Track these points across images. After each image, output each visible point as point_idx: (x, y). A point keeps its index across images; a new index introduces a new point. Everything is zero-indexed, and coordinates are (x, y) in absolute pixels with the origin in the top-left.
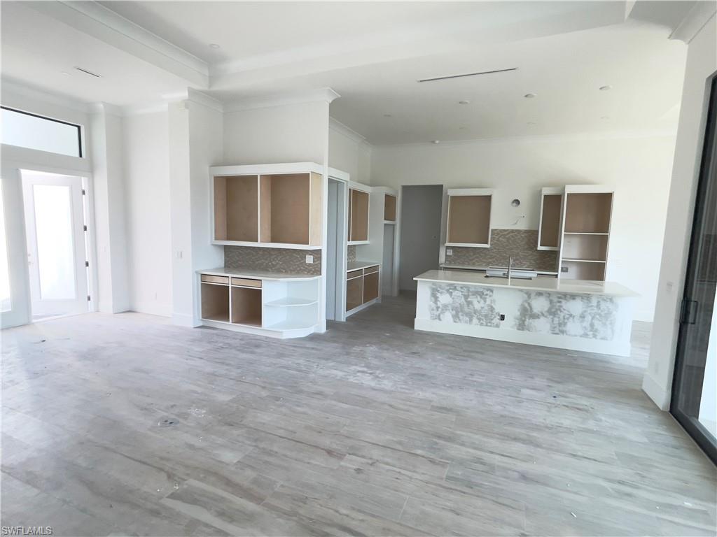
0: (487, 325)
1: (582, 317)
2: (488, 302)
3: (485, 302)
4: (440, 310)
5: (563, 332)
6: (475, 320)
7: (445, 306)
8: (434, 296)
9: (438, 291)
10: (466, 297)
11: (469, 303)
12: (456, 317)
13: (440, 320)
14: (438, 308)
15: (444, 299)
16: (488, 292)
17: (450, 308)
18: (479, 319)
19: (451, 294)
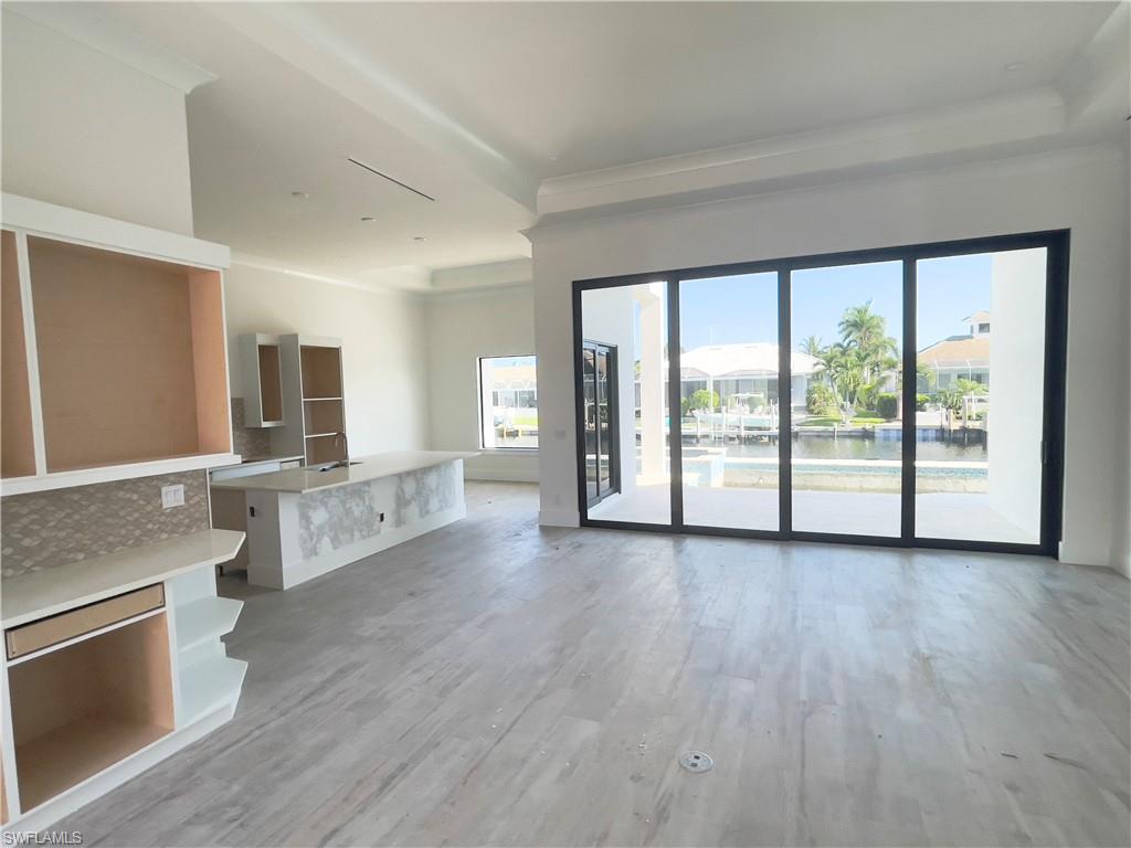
0: (369, 536)
1: (437, 489)
2: (367, 503)
3: (364, 502)
4: (315, 539)
5: (427, 512)
6: (357, 534)
7: (321, 528)
8: (305, 519)
9: (309, 507)
10: (343, 502)
11: (348, 511)
12: (336, 542)
13: (316, 554)
14: (311, 536)
15: (319, 516)
16: (367, 488)
17: (327, 529)
18: (361, 531)
19: (325, 505)
